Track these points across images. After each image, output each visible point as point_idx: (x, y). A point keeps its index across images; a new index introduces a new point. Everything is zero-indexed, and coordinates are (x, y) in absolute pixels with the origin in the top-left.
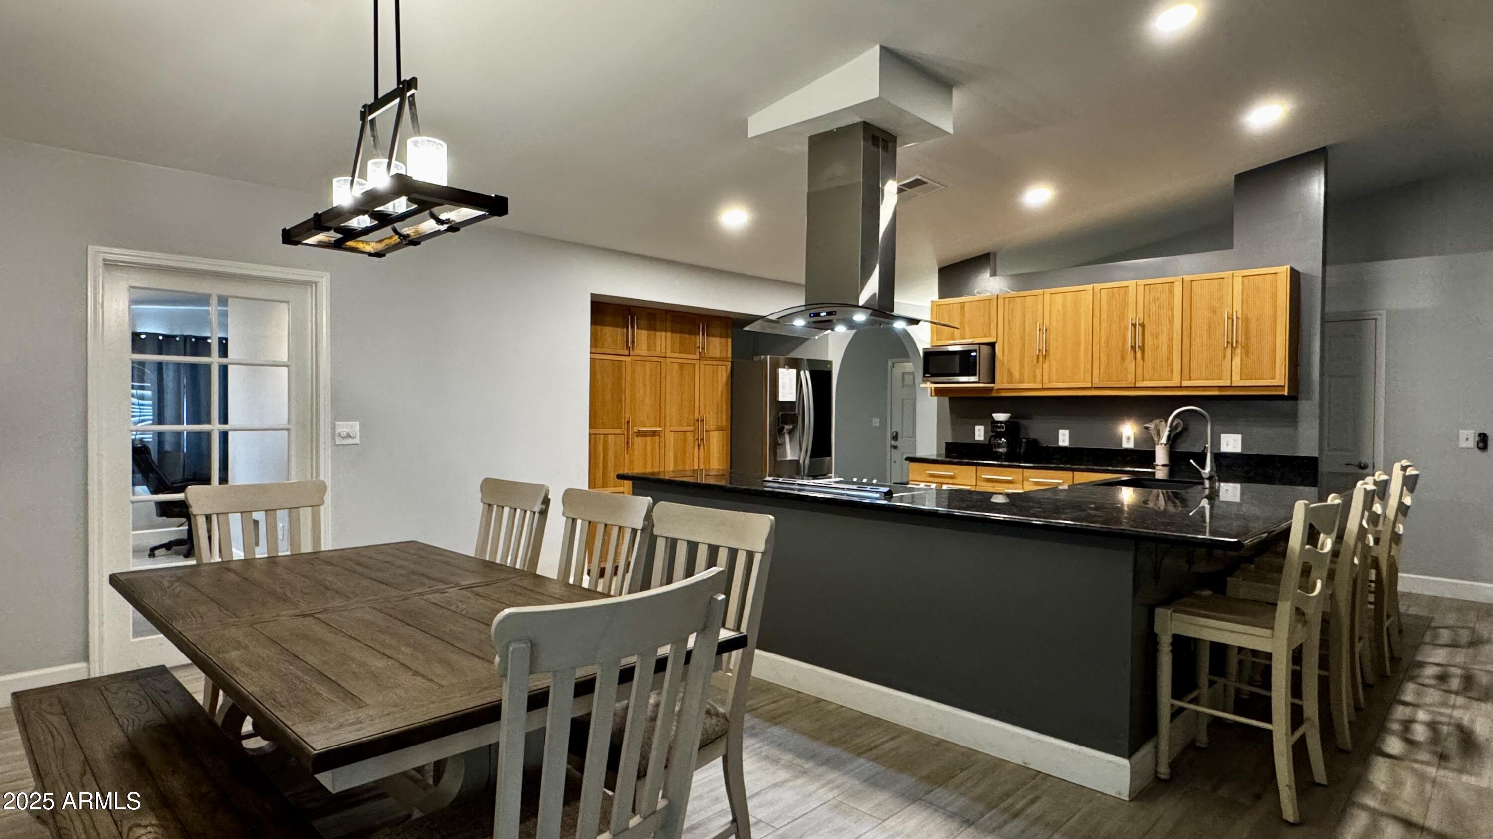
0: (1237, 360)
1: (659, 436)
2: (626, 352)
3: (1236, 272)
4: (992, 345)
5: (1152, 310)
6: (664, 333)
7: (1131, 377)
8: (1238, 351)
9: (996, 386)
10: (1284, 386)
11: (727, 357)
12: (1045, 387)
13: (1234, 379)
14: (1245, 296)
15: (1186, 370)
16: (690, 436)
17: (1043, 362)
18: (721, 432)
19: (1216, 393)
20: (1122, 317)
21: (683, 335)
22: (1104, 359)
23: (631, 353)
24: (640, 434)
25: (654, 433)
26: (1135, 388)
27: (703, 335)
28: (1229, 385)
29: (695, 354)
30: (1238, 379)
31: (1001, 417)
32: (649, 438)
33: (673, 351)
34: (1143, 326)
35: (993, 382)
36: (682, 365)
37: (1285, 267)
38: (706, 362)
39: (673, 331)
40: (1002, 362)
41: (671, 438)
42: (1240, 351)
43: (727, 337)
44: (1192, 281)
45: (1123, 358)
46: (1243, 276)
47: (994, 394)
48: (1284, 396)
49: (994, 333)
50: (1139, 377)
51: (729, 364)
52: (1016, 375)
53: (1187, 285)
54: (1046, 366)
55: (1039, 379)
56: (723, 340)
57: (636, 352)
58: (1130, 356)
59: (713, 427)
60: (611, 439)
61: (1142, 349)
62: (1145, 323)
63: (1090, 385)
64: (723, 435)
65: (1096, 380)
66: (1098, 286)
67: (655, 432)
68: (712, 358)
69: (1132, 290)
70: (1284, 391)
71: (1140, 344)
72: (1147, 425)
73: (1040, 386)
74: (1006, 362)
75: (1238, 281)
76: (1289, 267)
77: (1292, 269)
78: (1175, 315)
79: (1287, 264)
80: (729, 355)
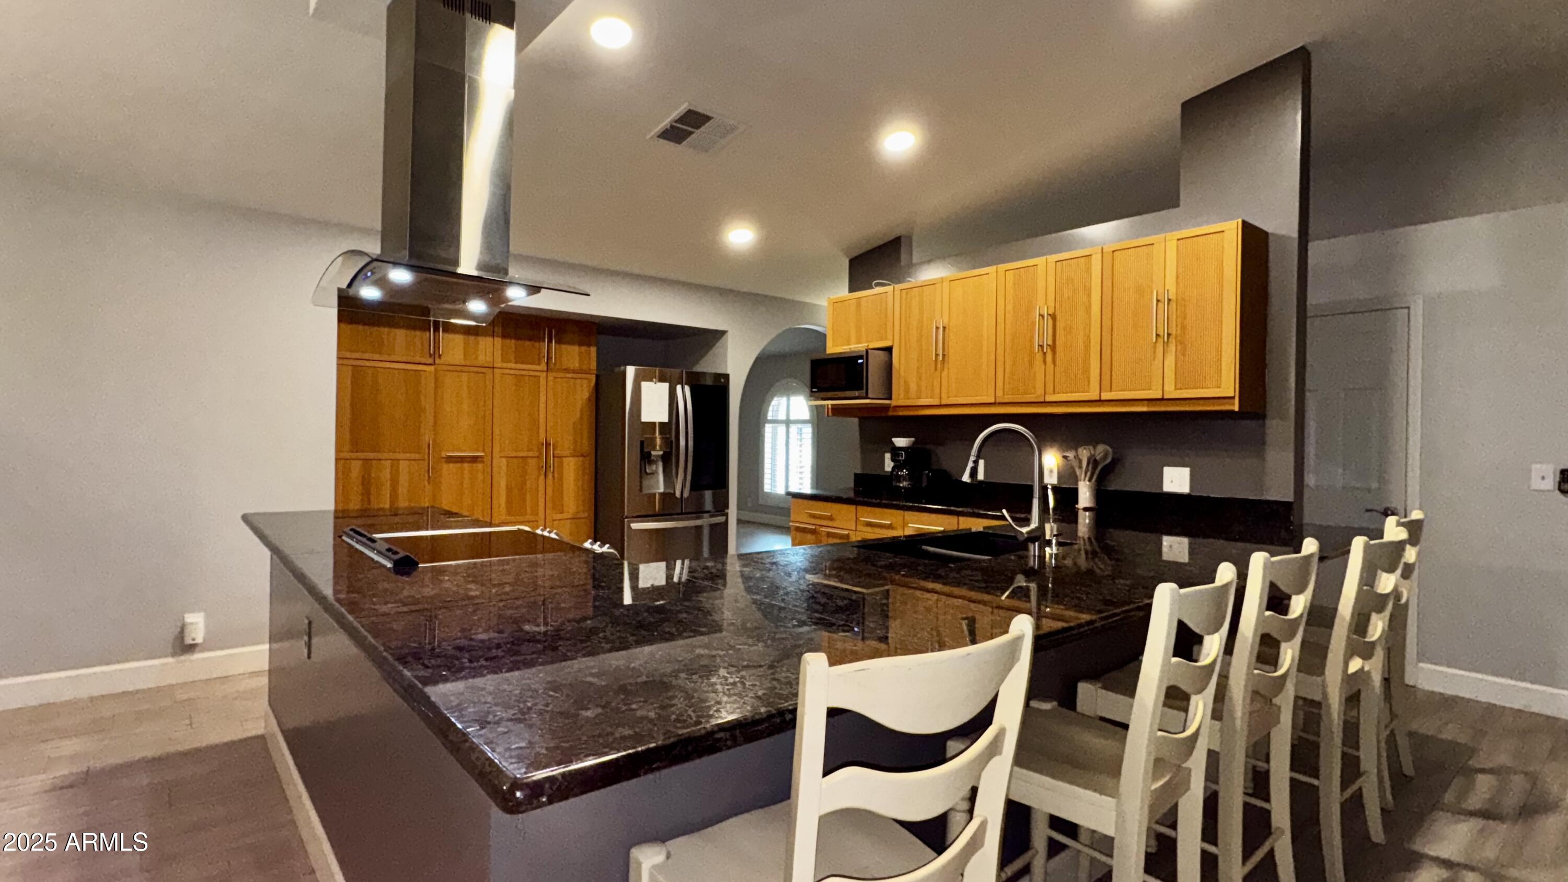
0: (1170, 360)
1: (483, 462)
2: (430, 361)
3: (1169, 236)
4: (889, 350)
5: (1066, 296)
6: (490, 339)
7: (1040, 391)
8: (1172, 347)
9: (894, 403)
10: (1233, 398)
11: (590, 369)
12: (944, 402)
13: (1166, 388)
14: (1181, 270)
15: (1106, 377)
16: (533, 463)
17: (942, 369)
18: (581, 458)
19: (1145, 409)
20: (1030, 309)
21: (520, 342)
22: (1009, 363)
23: (437, 362)
24: (450, 459)
25: (474, 459)
26: (1045, 403)
27: (550, 341)
28: (1160, 396)
29: (539, 364)
30: (1173, 388)
31: (901, 442)
32: (466, 465)
33: (503, 361)
34: (1054, 317)
35: (890, 398)
36: (519, 378)
37: (1235, 222)
38: (555, 374)
39: (504, 336)
40: (899, 372)
41: (501, 465)
42: (1174, 349)
43: (589, 345)
44: (1114, 251)
45: (1031, 363)
46: (1178, 240)
47: (891, 413)
48: (1233, 412)
49: (890, 336)
50: (1050, 388)
51: (593, 378)
52: (913, 386)
53: (1108, 258)
54: (945, 373)
55: (937, 391)
56: (584, 349)
57: (445, 359)
58: (1039, 356)
59: (567, 453)
60: (403, 466)
61: (1053, 348)
62: (1058, 313)
63: (992, 401)
64: (584, 462)
65: (1000, 393)
66: (1003, 267)
67: (477, 457)
68: (567, 370)
69: (1041, 270)
70: (1234, 404)
71: (1050, 342)
72: (1067, 454)
73: (936, 402)
74: (902, 373)
75: (1172, 246)
76: (1240, 221)
77: (1247, 227)
78: (1093, 302)
79: (1238, 218)
80: (594, 365)
